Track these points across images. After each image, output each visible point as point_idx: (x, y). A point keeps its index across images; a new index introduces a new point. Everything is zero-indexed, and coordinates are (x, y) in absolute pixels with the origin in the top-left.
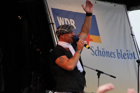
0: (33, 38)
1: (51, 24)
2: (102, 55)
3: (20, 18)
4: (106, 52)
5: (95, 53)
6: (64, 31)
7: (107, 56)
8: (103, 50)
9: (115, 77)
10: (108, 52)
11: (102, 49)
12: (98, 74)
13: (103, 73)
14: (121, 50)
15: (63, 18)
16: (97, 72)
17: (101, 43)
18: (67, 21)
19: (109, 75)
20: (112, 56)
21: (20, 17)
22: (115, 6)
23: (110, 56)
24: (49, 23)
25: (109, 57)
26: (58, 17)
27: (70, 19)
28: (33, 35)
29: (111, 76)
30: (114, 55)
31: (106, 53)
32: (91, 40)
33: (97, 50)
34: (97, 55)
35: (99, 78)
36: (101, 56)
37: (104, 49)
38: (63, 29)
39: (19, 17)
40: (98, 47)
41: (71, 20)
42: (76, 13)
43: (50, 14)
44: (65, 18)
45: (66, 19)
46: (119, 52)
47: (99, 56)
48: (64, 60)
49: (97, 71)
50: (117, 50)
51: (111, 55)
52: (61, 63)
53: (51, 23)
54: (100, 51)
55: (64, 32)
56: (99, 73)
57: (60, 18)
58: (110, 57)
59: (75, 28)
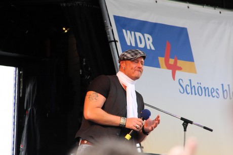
0: (84, 64)
1: (113, 41)
2: (197, 92)
3: (66, 31)
4: (204, 88)
5: (185, 90)
7: (205, 96)
8: (199, 85)
9: (211, 130)
10: (208, 88)
11: (198, 83)
12: (183, 124)
13: (191, 123)
14: (229, 85)
15: (133, 33)
16: (183, 122)
19: (201, 126)
20: (214, 95)
21: (66, 29)
22: (220, 13)
23: (210, 94)
24: (109, 40)
25: (209, 96)
26: (124, 31)
28: (84, 59)
30: (217, 93)
31: (203, 90)
32: (180, 69)
33: (189, 85)
34: (188, 92)
35: (185, 130)
36: (196, 94)
37: (200, 84)
39: (64, 29)
40: (190, 80)
42: (156, 24)
43: (111, 25)
44: (136, 33)
45: (138, 34)
46: (226, 88)
47: (192, 94)
49: (182, 119)
50: (222, 85)
51: (212, 93)
53: (113, 40)
54: (194, 86)
56: (186, 122)
57: (128, 32)
58: (211, 96)
59: (153, 48)
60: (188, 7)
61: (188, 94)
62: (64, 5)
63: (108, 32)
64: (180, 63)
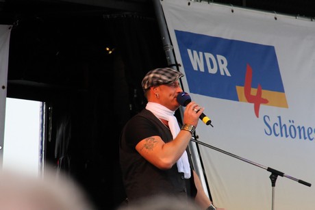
0: (135, 96)
1: (174, 65)
2: (288, 133)
3: (110, 52)
4: (299, 127)
5: (272, 131)
6: (160, 79)
7: (300, 138)
8: (292, 124)
9: (309, 185)
10: (303, 127)
11: (290, 121)
12: (271, 177)
13: (282, 174)
15: (201, 53)
16: (270, 173)
17: (287, 107)
18: (210, 59)
19: (295, 179)
20: (311, 138)
21: (110, 50)
23: (307, 136)
24: (169, 63)
25: (305, 138)
26: (189, 51)
27: (217, 56)
28: (135, 90)
29: (300, 182)
31: (297, 130)
32: (265, 102)
33: (279, 124)
34: (277, 133)
35: (273, 185)
36: (287, 136)
37: (293, 122)
38: (158, 76)
39: (108, 49)
40: (279, 117)
41: (220, 57)
42: (232, 41)
43: (172, 44)
44: (205, 54)
45: (208, 55)
47: (282, 136)
48: (155, 144)
49: (269, 169)
51: (309, 134)
52: (147, 148)
53: (174, 63)
54: (285, 125)
55: (161, 81)
56: (275, 175)
57: (195, 52)
58: (308, 139)
59: (228, 74)
60: (276, 19)
61: (276, 135)
62: (108, 16)
63: (168, 52)
64: (266, 94)
